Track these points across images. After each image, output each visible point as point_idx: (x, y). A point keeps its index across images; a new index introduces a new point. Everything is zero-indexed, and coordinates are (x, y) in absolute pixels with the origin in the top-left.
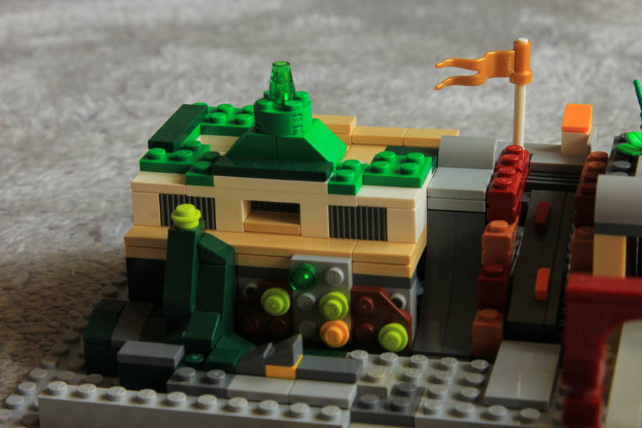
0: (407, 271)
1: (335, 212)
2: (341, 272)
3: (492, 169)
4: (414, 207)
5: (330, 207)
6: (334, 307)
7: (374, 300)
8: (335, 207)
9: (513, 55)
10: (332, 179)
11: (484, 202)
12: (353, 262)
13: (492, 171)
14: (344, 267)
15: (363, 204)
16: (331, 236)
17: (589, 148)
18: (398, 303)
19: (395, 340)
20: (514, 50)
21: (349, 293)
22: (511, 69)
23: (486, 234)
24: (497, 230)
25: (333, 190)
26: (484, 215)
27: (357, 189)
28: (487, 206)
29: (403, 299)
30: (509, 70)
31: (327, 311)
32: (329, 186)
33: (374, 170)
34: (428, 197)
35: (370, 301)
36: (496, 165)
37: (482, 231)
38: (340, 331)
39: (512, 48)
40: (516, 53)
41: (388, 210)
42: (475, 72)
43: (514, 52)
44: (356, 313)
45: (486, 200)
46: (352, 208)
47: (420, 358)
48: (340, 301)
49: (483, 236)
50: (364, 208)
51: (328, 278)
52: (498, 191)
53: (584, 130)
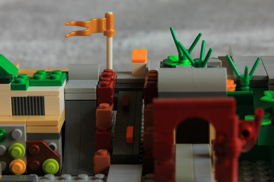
0: (57, 129)
1: (15, 100)
2: (20, 132)
3: (98, 79)
4: (59, 95)
5: (12, 98)
6: (18, 151)
7: (39, 146)
8: (15, 98)
9: (106, 21)
10: (12, 82)
11: (96, 94)
12: (26, 126)
13: (98, 80)
14: (22, 128)
15: (31, 95)
16: (13, 115)
17: (148, 69)
18: (53, 147)
19: (52, 167)
20: (106, 17)
21: (25, 143)
22: (104, 28)
23: (98, 110)
24: (104, 108)
25: (13, 88)
26: (96, 101)
27: (27, 87)
28: (97, 96)
29: (55, 145)
30: (103, 28)
31: (13, 154)
32: (11, 86)
33: (35, 78)
34: (65, 93)
35: (37, 147)
36: (100, 77)
37: (96, 109)
38: (21, 165)
39: (104, 17)
40: (107, 19)
41: (45, 97)
42: (86, 28)
43: (106, 19)
44: (29, 155)
45: (96, 93)
46: (25, 98)
47: (67, 175)
48: (20, 148)
49: (96, 111)
50: (31, 97)
51: (13, 135)
52: (103, 87)
53: (144, 61)
